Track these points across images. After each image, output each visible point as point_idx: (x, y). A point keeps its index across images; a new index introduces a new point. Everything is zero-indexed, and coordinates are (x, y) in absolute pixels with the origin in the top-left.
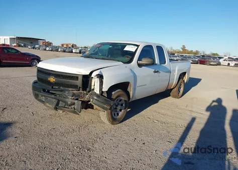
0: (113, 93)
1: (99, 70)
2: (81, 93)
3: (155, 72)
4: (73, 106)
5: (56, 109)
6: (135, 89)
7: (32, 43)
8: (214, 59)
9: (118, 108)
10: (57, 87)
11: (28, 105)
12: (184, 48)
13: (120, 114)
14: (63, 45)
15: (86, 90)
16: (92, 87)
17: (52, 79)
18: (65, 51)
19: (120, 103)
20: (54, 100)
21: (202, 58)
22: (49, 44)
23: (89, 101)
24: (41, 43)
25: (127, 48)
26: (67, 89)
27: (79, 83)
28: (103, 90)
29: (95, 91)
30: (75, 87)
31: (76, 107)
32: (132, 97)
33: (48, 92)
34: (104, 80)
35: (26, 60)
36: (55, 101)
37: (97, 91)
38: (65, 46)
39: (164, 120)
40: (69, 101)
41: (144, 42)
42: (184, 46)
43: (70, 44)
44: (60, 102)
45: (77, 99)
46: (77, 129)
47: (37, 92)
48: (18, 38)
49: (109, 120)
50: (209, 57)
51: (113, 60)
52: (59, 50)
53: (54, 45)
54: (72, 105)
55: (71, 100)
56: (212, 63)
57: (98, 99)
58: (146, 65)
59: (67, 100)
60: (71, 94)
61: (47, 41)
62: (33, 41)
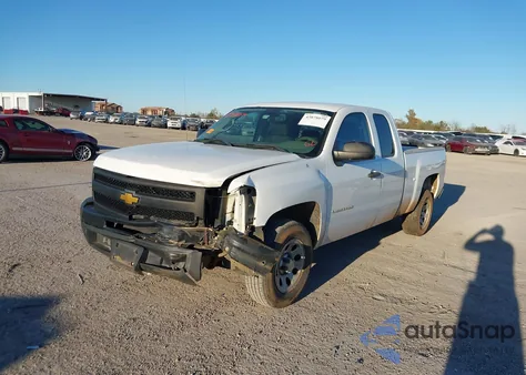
0: (278, 230)
1: (246, 176)
2: (202, 231)
3: (373, 175)
4: (181, 265)
5: (139, 270)
6: (327, 219)
7: (77, 107)
8: (482, 141)
9: (287, 265)
10: (142, 217)
11: (70, 255)
12: (411, 115)
13: (295, 279)
14: (144, 111)
15: (213, 225)
16: (228, 218)
17: (130, 198)
18: (149, 125)
19: (294, 253)
20: (135, 249)
21: (455, 139)
22: (114, 109)
23: (220, 251)
24: (97, 106)
25: (306, 121)
26: (166, 221)
27: (197, 206)
28: (255, 224)
29: (235, 226)
30: (188, 216)
31: (188, 267)
32: (322, 238)
33: (120, 227)
34: (258, 200)
35: (66, 146)
36: (137, 252)
37: (240, 225)
38: (150, 113)
39: (398, 294)
40: (173, 251)
41: (345, 106)
42: (411, 112)
43: (160, 109)
44: (150, 253)
45: (191, 247)
46: (190, 321)
47: (92, 229)
48: (47, 96)
49: (268, 297)
50: (470, 135)
51: (275, 149)
52: (137, 122)
53: (124, 110)
54: (178, 261)
55: (176, 249)
56: (478, 150)
57: (243, 247)
58: (353, 160)
59: (166, 249)
60: (176, 235)
61: (110, 102)
62: (80, 103)
